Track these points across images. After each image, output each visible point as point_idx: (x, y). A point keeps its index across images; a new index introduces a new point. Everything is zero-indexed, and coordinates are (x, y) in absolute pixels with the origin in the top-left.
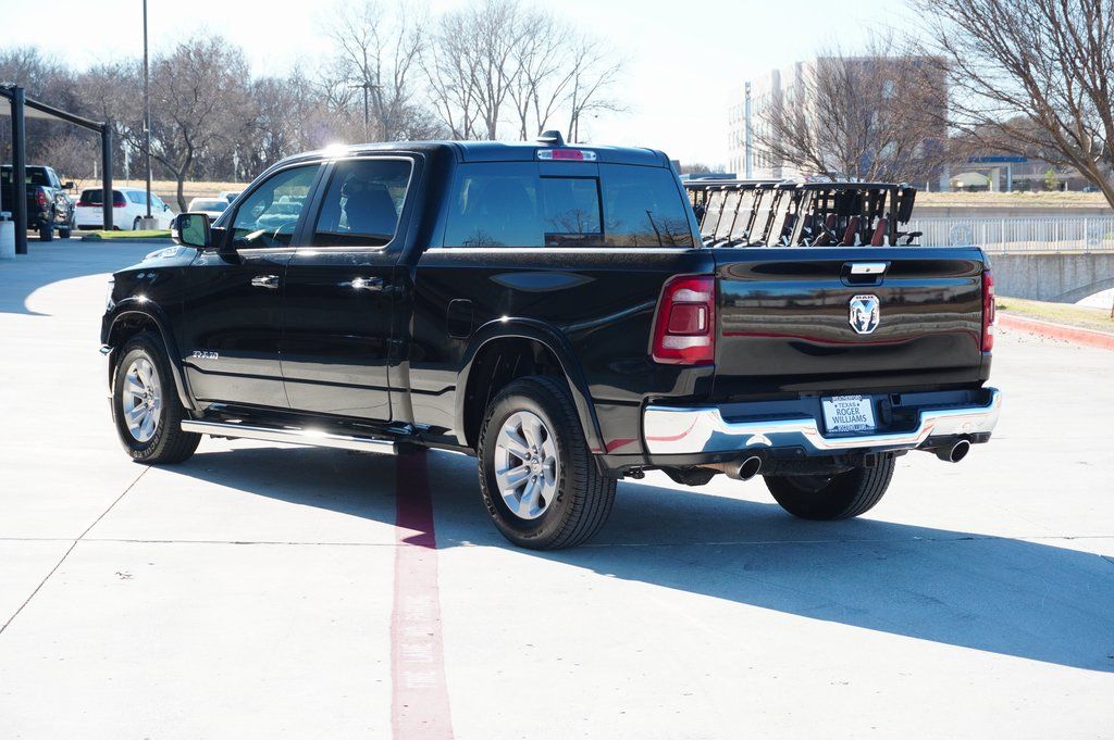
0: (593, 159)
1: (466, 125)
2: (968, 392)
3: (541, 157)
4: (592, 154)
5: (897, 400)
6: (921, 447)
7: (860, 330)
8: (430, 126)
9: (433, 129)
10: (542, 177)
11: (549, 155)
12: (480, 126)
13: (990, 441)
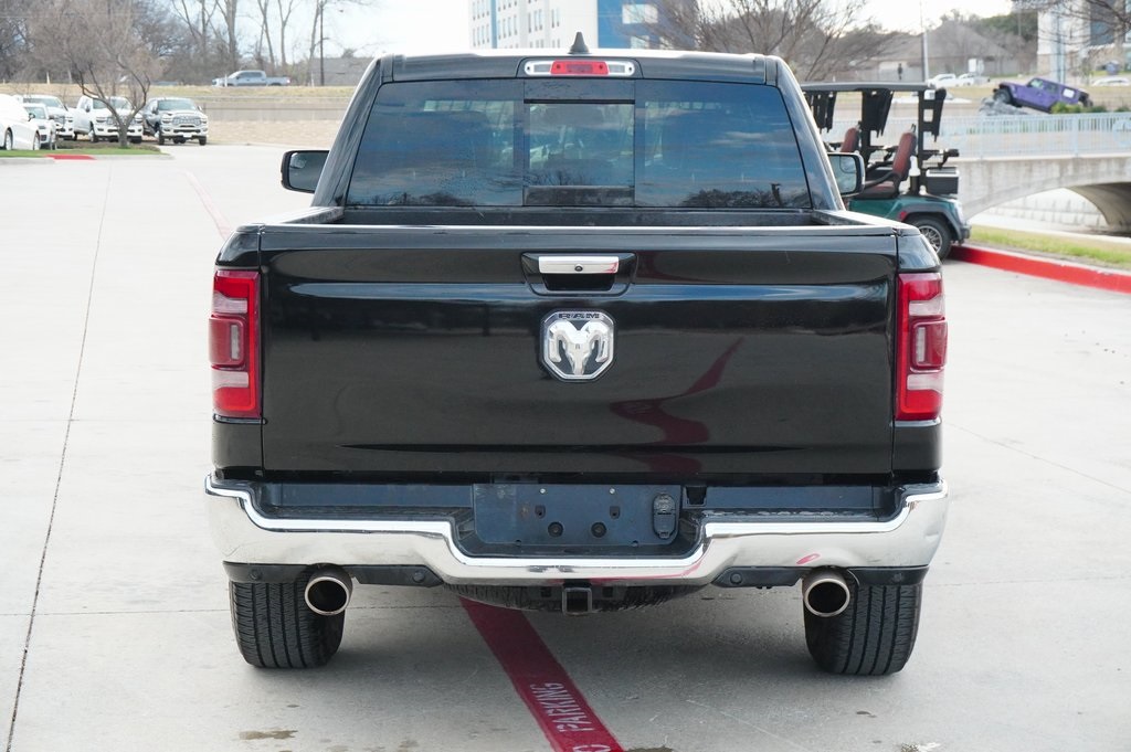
1: (203, 20)
4: (629, 66)
8: (164, 22)
9: (167, 25)
11: (546, 67)
12: (218, 20)
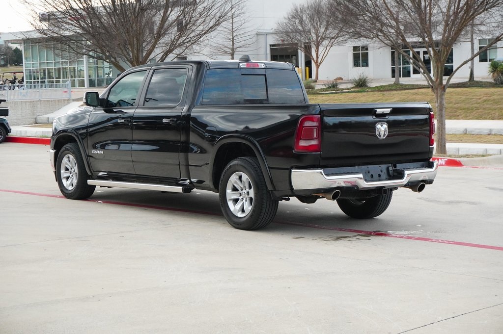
0: (263, 67)
2: (424, 162)
3: (242, 67)
4: (263, 65)
5: (395, 166)
6: (405, 186)
7: (380, 137)
10: (242, 75)
11: (244, 65)
13: (433, 183)
